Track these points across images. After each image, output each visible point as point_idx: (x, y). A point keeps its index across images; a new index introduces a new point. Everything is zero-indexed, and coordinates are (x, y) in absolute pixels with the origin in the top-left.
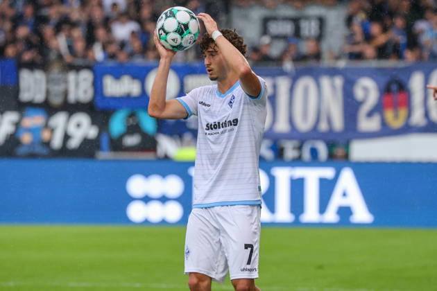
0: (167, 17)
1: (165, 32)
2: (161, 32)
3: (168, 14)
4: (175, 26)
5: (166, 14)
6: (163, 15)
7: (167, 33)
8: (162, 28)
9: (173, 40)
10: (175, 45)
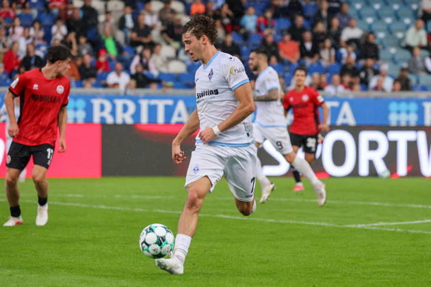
0: (147, 232)
1: (147, 244)
2: (144, 245)
3: (148, 230)
4: (155, 240)
5: (146, 230)
6: (144, 231)
7: (148, 245)
8: (144, 242)
9: (154, 250)
10: (156, 254)
